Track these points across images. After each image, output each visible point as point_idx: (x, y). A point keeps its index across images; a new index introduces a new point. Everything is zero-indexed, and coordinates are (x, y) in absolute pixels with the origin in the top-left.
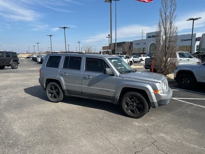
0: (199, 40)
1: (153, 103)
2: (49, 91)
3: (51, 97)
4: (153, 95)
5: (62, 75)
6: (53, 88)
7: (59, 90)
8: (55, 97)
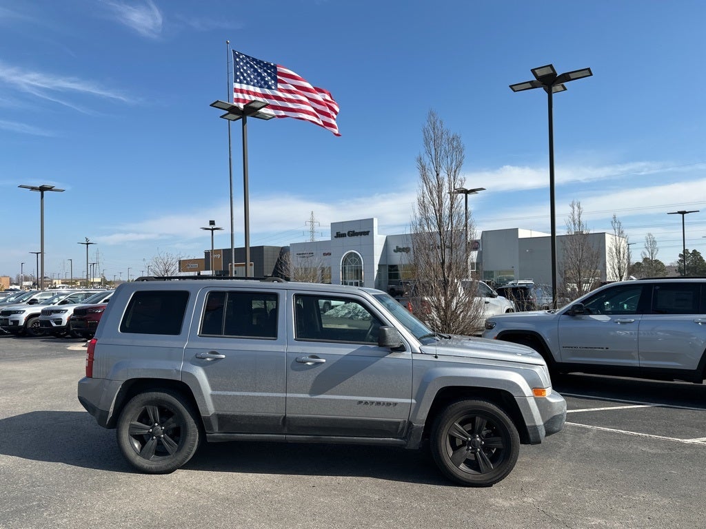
0: (475, 249)
1: (535, 428)
2: (132, 427)
3: (141, 453)
4: (532, 402)
5: (199, 360)
6: (154, 413)
7: (181, 418)
8: (161, 451)
